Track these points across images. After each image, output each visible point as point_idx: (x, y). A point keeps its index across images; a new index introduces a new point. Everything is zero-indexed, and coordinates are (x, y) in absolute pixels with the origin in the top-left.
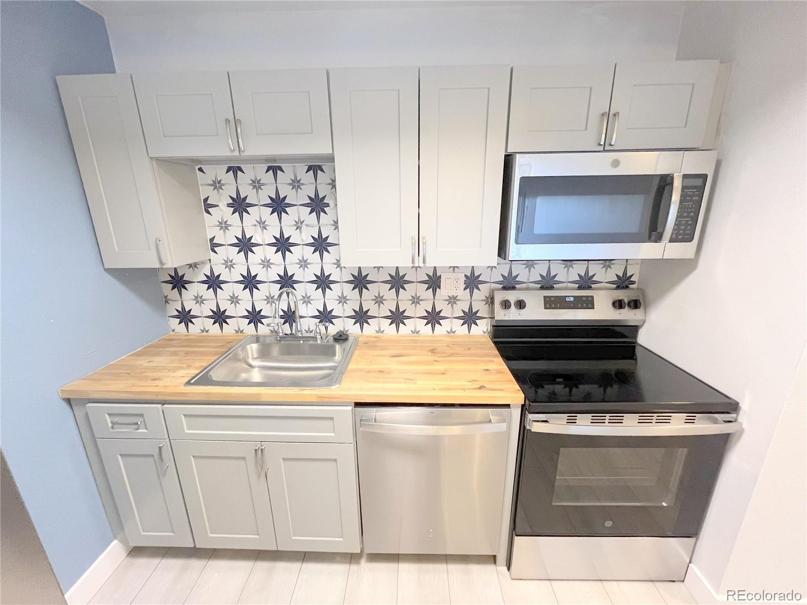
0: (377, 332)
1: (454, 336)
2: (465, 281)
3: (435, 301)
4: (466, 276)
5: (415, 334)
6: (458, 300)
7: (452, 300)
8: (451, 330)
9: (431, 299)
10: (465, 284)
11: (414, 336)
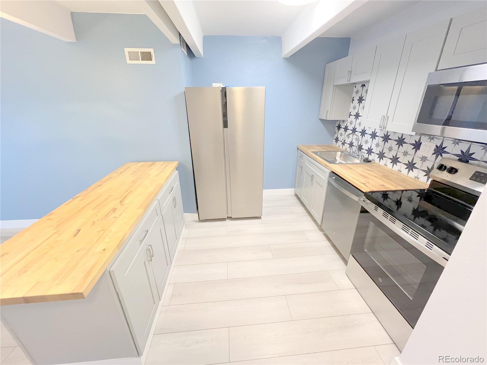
0: (385, 165)
1: (418, 181)
2: (435, 149)
3: (415, 157)
4: (437, 146)
5: (399, 172)
6: (427, 160)
7: (424, 159)
8: (417, 177)
9: (413, 155)
10: (434, 151)
11: (398, 173)
